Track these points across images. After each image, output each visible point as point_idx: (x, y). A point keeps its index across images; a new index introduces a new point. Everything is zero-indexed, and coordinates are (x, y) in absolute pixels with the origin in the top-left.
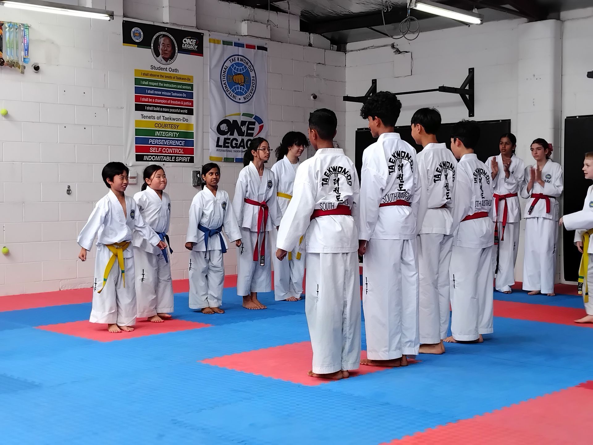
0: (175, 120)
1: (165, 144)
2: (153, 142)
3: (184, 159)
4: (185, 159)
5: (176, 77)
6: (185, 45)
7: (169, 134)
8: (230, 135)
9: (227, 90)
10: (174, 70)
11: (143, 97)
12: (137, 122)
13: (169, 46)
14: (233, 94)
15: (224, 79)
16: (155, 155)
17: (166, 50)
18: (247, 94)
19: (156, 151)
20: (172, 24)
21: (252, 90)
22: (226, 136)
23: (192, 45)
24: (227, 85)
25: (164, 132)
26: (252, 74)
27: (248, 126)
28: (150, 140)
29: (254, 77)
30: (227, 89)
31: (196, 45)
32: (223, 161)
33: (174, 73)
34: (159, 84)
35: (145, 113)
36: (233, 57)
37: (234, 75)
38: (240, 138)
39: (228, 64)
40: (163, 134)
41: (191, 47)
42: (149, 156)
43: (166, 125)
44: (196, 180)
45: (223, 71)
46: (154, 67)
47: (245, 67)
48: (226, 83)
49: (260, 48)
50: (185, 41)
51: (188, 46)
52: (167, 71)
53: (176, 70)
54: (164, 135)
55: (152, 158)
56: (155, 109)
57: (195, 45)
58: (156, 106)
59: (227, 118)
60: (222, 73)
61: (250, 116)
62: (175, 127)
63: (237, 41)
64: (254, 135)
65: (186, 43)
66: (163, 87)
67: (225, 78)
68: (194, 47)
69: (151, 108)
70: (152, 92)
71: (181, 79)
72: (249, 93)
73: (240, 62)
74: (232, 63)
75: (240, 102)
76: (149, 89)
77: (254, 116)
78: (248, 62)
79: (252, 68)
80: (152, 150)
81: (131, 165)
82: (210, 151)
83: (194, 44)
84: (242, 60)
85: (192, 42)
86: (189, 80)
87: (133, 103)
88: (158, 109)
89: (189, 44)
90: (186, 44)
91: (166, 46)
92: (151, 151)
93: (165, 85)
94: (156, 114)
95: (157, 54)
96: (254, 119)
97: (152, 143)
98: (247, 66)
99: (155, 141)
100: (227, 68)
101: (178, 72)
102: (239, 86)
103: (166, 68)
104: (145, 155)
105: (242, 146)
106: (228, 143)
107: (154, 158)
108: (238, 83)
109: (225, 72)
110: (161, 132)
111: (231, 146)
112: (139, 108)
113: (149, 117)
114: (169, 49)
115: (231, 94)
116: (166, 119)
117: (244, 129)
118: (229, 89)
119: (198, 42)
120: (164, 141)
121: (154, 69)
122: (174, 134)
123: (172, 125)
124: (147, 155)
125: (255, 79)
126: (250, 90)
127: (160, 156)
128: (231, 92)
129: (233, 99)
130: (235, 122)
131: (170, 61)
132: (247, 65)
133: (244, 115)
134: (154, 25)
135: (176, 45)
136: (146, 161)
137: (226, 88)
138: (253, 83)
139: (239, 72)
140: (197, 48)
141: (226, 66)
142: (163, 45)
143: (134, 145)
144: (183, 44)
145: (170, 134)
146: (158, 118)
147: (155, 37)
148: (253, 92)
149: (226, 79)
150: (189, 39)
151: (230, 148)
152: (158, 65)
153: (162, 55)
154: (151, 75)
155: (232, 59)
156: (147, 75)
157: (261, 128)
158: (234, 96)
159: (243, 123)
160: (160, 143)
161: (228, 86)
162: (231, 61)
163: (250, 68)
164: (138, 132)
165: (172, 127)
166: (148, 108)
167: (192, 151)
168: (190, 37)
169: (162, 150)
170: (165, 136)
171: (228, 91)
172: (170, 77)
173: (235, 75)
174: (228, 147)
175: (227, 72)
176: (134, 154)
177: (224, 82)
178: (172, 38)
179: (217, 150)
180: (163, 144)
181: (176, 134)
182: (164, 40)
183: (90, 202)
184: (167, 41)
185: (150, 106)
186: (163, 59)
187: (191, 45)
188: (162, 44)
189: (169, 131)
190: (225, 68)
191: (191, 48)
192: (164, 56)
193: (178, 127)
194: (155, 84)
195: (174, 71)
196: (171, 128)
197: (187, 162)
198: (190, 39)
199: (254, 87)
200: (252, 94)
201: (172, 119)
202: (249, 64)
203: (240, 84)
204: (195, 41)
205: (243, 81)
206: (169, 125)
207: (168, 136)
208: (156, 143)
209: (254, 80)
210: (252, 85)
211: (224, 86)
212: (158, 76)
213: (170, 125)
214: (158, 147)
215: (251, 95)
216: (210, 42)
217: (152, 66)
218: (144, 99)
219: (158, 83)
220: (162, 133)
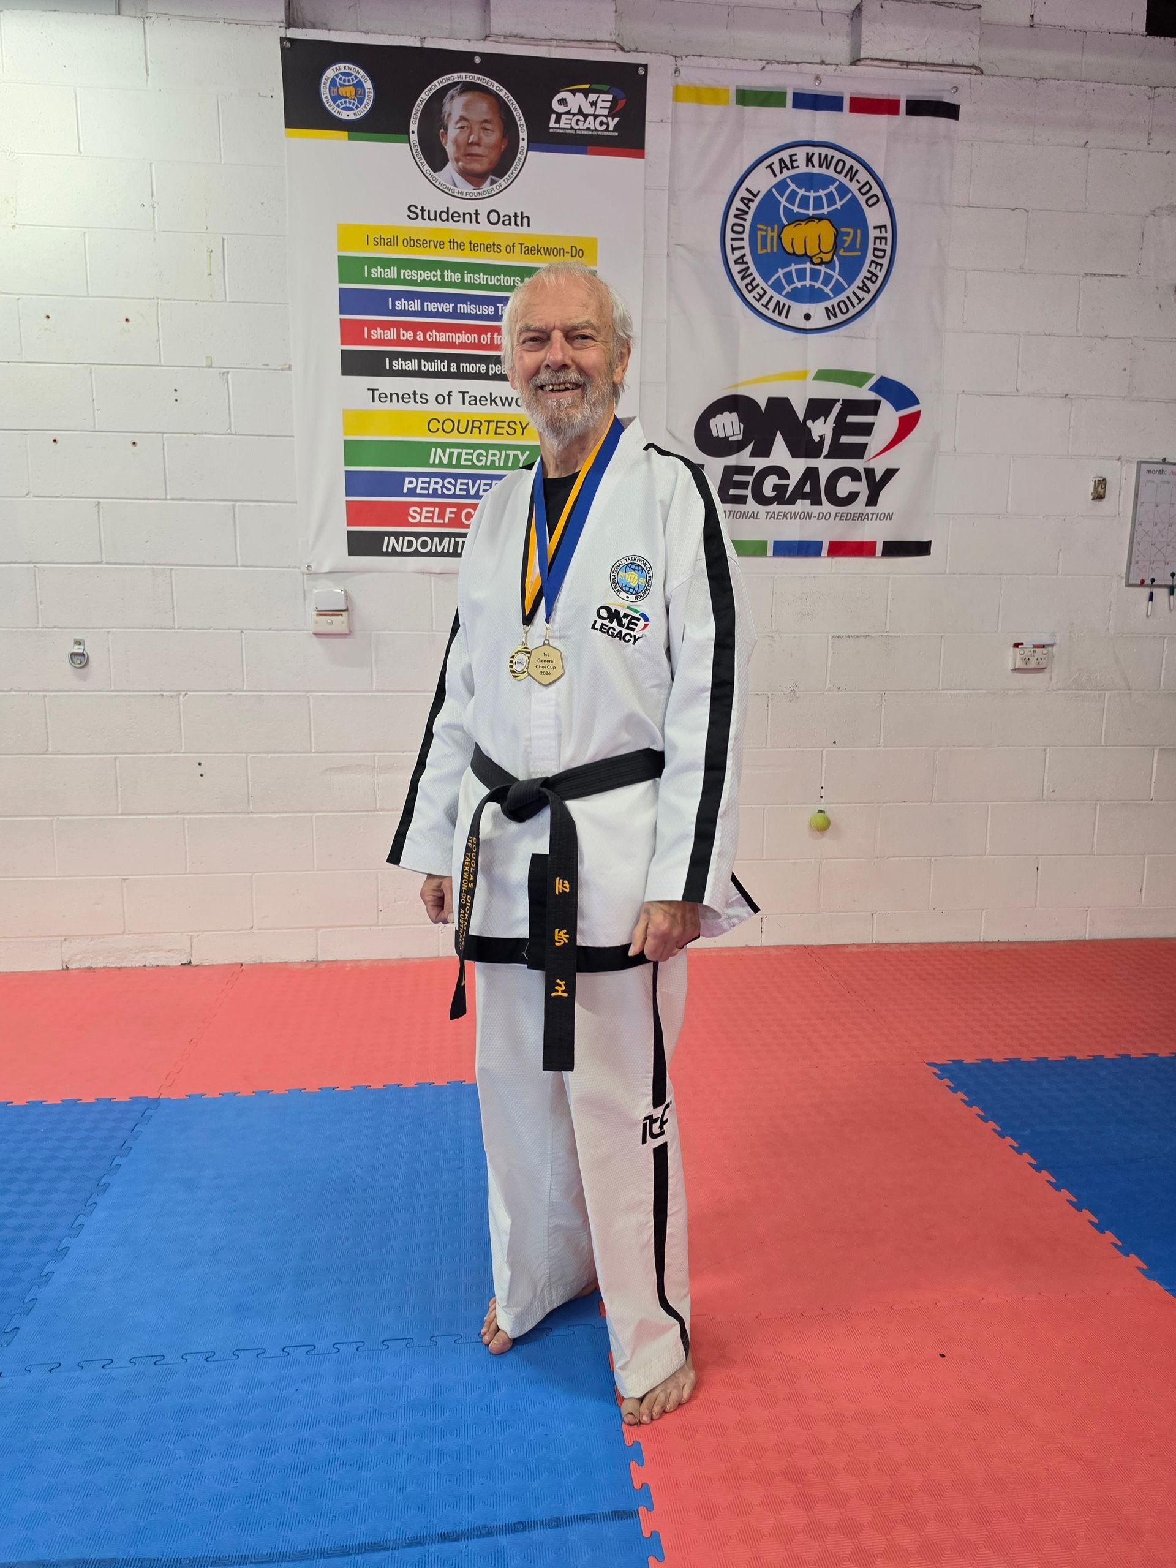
0: (510, 405)
1: (472, 492)
2: (420, 485)
5: (517, 247)
6: (564, 117)
7: (487, 457)
8: (753, 455)
9: (747, 285)
10: (510, 220)
11: (373, 325)
12: (351, 417)
13: (488, 126)
14: (777, 297)
15: (736, 244)
16: (431, 535)
17: (478, 144)
18: (843, 296)
19: (436, 521)
20: (502, 39)
21: (870, 279)
22: (732, 460)
23: (595, 117)
24: (751, 264)
25: (465, 451)
26: (876, 216)
27: (840, 420)
28: (407, 479)
29: (885, 226)
30: (748, 280)
31: (612, 114)
33: (512, 229)
34: (442, 276)
35: (386, 384)
36: (785, 155)
37: (786, 223)
38: (796, 467)
39: (762, 182)
40: (464, 456)
41: (591, 123)
42: (407, 539)
43: (477, 424)
45: (733, 211)
46: (423, 210)
47: (843, 190)
48: (748, 258)
49: (917, 108)
50: (563, 102)
51: (578, 120)
52: (477, 222)
53: (521, 219)
54: (466, 460)
55: (417, 544)
56: (426, 366)
57: (606, 116)
58: (430, 357)
59: (742, 391)
60: (731, 220)
61: (856, 378)
62: (512, 431)
63: (809, 86)
64: (871, 451)
65: (566, 109)
66: (462, 285)
67: (742, 239)
68: (601, 123)
69: (412, 365)
70: (415, 305)
71: (539, 251)
72: (854, 293)
73: (817, 170)
74: (780, 177)
75: (808, 327)
76: (398, 295)
77: (872, 381)
78: (857, 166)
79: (876, 190)
80: (417, 516)
81: (327, 571)
83: (606, 112)
84: (825, 162)
85: (594, 104)
86: (578, 252)
87: (335, 348)
88: (440, 366)
89: (580, 112)
90: (568, 113)
91: (476, 127)
92: (414, 518)
93: (468, 278)
94: (432, 387)
95: (435, 158)
96: (870, 389)
97: (419, 491)
98: (854, 187)
99: (429, 483)
100: (755, 196)
101: (529, 225)
102: (808, 266)
103: (473, 212)
104: (390, 534)
105: (804, 496)
106: (743, 485)
107: (424, 544)
108: (806, 254)
109: (746, 213)
110: (456, 451)
111: (754, 497)
112: (354, 364)
113: (403, 398)
114: (492, 138)
115: (764, 300)
116: (476, 401)
117: (821, 429)
118: (759, 280)
119: (621, 104)
120: (467, 484)
121: (423, 219)
122: (507, 456)
123: (497, 422)
124: (397, 535)
125: (889, 235)
126: (861, 277)
127: (450, 535)
128: (765, 292)
129: (775, 316)
130: (780, 405)
131: (493, 182)
132: (851, 180)
133: (823, 375)
134: (422, 50)
135: (521, 122)
136: (394, 553)
137: (743, 278)
138: (875, 249)
139: (811, 212)
140: (615, 126)
141: (747, 190)
142: (459, 125)
143: (341, 499)
144: (553, 116)
145: (490, 458)
146: (440, 399)
147: (424, 96)
148: (873, 288)
149: (746, 243)
150: (580, 95)
151: (751, 505)
152: (436, 201)
153: (457, 160)
154: (410, 242)
155: (781, 160)
156: (392, 242)
157: (907, 425)
158: (779, 308)
159: (818, 408)
160: (449, 489)
161: (753, 269)
162: (776, 167)
163: (864, 191)
164: (353, 450)
165: (499, 431)
166: (398, 365)
168: (587, 86)
169: (458, 515)
170: (470, 463)
171: (754, 288)
172: (493, 247)
173: (789, 224)
174: (742, 500)
175: (751, 212)
176: (339, 529)
177: (738, 254)
178: (503, 93)
180: (465, 493)
181: (516, 456)
182: (466, 107)
183: (165, 694)
184: (482, 109)
185: (407, 356)
186: (459, 179)
187: (591, 119)
188: (457, 123)
189: (487, 447)
190: (742, 199)
191: (588, 129)
192: (468, 167)
193: (523, 429)
194: (427, 275)
195: (508, 221)
196: (496, 433)
198: (586, 92)
199: (881, 265)
200: (868, 297)
201: (498, 401)
202: (863, 176)
203: (811, 258)
204: (610, 97)
205: (828, 244)
206: (489, 422)
207: (483, 463)
208: (435, 490)
209: (885, 238)
210: (870, 257)
211: (735, 269)
212: (439, 244)
213: (493, 425)
214: (443, 507)
215: (860, 300)
216: (676, 99)
217: (413, 209)
218: (377, 334)
219: (439, 272)
220: (459, 455)
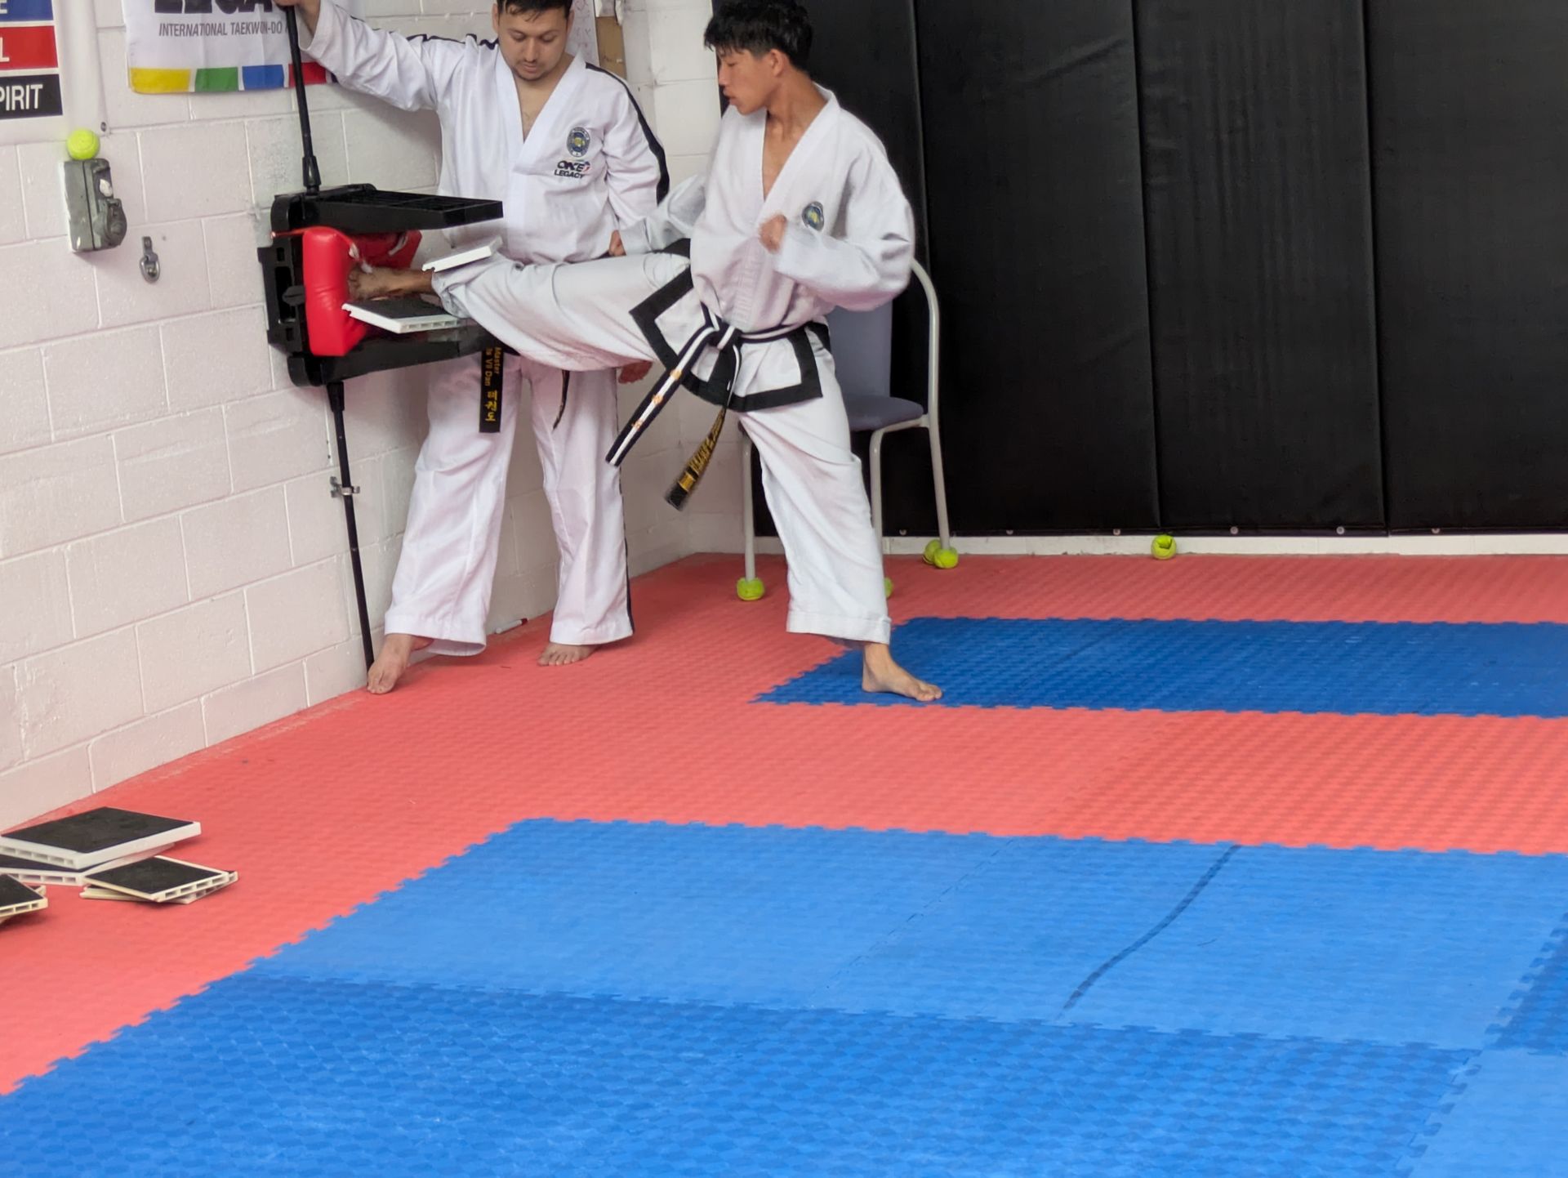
3: (15, 98)
4: (18, 93)
32: (192, 89)
44: (94, 218)
82: (129, 36)
105: (259, 0)
151: (217, 13)
167: (42, 47)
179: (164, 29)
197: (31, 112)
